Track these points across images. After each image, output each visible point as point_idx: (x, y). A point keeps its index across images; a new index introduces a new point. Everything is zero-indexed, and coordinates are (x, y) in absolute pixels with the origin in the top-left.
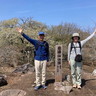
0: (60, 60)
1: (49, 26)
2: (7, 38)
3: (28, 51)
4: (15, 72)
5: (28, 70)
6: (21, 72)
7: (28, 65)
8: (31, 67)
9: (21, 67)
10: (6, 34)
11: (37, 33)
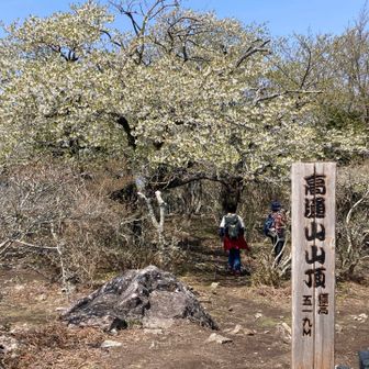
0: (322, 259)
1: (285, 41)
2: (39, 119)
3: (158, 193)
4: (71, 322)
5: (148, 306)
6: (106, 318)
7: (146, 276)
8: (167, 287)
9: (107, 291)
10: (34, 97)
11: (207, 87)
